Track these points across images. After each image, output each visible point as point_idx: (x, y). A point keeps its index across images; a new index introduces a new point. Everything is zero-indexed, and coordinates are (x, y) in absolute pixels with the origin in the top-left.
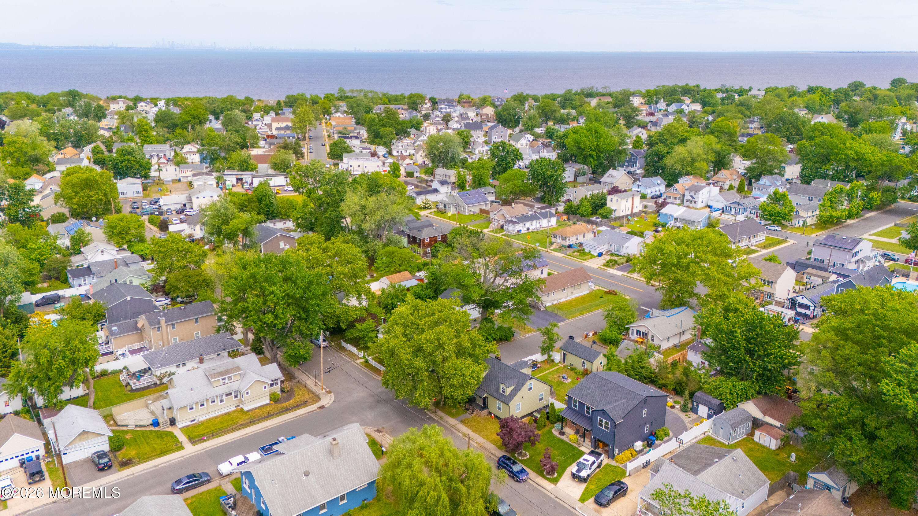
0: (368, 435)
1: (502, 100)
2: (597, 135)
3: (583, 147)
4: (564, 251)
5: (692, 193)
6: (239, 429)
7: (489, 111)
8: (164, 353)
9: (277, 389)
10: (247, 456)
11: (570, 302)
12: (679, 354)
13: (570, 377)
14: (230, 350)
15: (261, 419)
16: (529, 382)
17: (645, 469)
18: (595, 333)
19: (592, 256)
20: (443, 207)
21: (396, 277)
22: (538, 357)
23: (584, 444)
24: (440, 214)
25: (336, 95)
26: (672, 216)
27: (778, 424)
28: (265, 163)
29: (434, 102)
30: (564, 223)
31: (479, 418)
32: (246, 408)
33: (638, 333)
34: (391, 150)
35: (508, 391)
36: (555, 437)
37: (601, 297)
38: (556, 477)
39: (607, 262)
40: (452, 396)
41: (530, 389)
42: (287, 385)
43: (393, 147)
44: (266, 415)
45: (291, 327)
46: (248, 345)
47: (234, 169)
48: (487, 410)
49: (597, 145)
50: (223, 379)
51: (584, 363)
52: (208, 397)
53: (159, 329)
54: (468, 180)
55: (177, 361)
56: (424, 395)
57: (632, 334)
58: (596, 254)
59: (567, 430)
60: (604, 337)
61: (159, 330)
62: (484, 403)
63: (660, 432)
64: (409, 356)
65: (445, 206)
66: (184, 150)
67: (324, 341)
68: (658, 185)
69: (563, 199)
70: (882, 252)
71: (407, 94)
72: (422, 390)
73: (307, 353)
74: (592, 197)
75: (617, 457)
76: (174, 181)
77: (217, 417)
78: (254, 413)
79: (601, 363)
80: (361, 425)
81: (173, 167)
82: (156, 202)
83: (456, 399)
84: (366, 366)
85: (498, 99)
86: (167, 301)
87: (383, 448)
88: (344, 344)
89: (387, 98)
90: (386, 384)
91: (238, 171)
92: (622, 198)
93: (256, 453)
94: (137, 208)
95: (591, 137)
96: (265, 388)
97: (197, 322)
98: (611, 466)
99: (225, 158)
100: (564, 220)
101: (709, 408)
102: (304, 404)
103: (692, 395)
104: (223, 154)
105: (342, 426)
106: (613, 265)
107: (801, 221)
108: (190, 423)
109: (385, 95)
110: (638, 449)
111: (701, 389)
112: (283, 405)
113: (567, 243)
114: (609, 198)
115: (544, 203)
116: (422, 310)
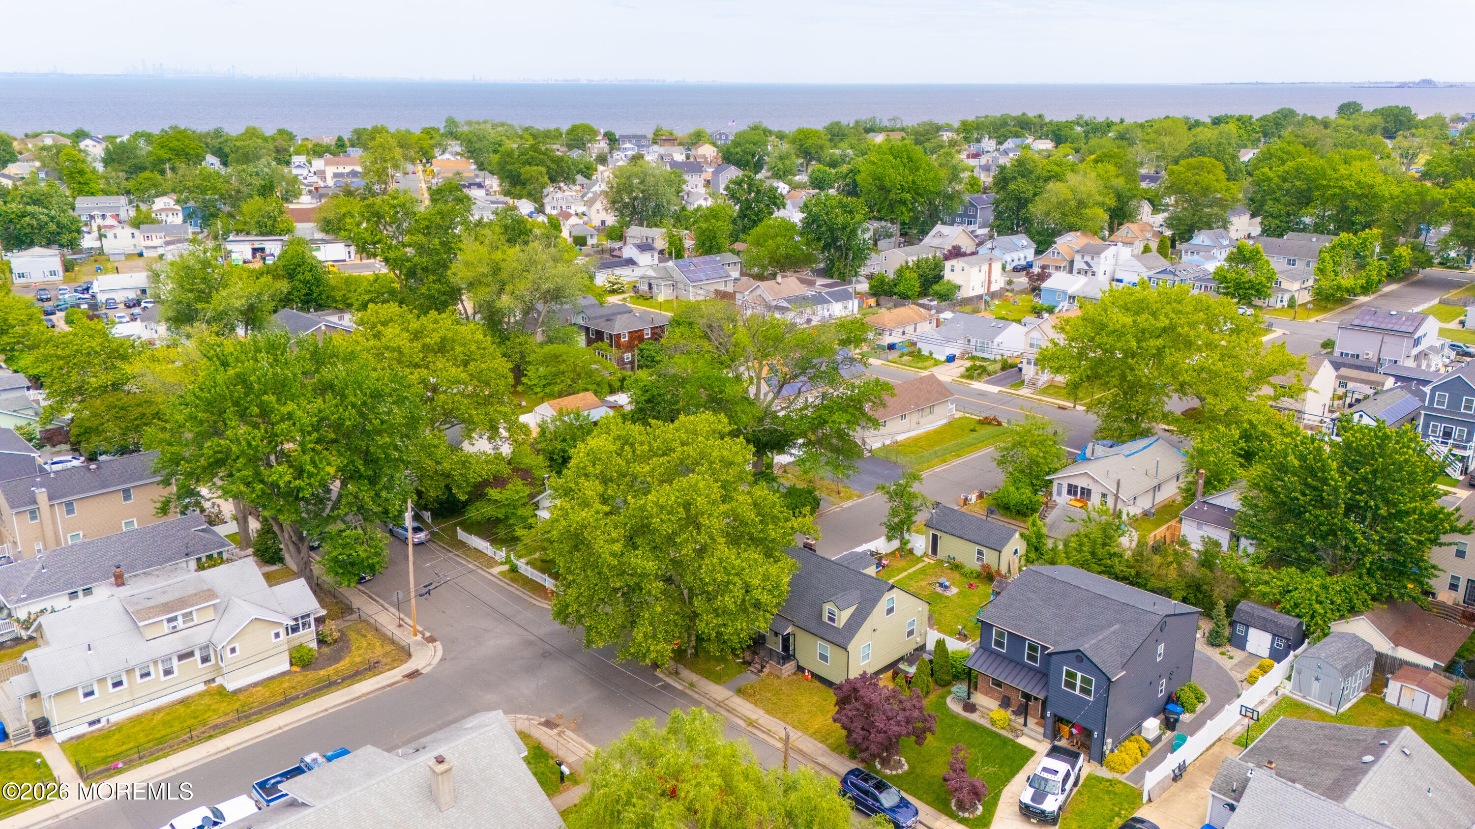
0: (524, 736)
1: (727, 136)
2: (912, 164)
3: (888, 185)
4: (884, 356)
5: (1088, 258)
6: (211, 737)
7: (707, 151)
8: (39, 566)
9: (308, 637)
10: (220, 807)
11: (916, 440)
12: (1164, 527)
13: (953, 583)
14: (203, 556)
15: (266, 709)
16: (887, 596)
17: (1179, 784)
18: (980, 496)
19: (937, 363)
20: (646, 288)
21: (569, 402)
22: (881, 545)
23: (1026, 730)
24: (641, 300)
25: (442, 131)
26: (1064, 292)
27: (1429, 663)
28: (308, 221)
29: (612, 140)
30: (870, 310)
31: (776, 682)
32: (231, 687)
33: (1072, 490)
34: (542, 206)
35: (843, 617)
36: (954, 716)
37: (973, 430)
38: (983, 816)
39: (968, 370)
40: (719, 634)
41: (890, 611)
42: (332, 628)
43: (546, 201)
44: (280, 698)
45: (340, 496)
46: (248, 546)
47: (248, 234)
48: (793, 663)
49: (914, 182)
50: (170, 620)
51: (980, 553)
52: (131, 664)
53: (33, 514)
54: (686, 246)
55: (69, 584)
56: (654, 636)
57: (1059, 493)
58: (943, 358)
59: (979, 698)
60: (1005, 501)
61: (33, 518)
62: (786, 648)
63: (1187, 695)
64: (617, 547)
65: (650, 285)
66: (155, 207)
67: (416, 530)
68: (1024, 247)
69: (864, 271)
70: (1449, 341)
71: (565, 128)
72: (651, 624)
73: (377, 554)
74: (918, 264)
75: (1109, 756)
76: (129, 256)
77: (158, 710)
78: (252, 695)
79: (1016, 552)
80: (505, 713)
81: (128, 230)
82: (87, 289)
83: (724, 642)
84: (512, 580)
85: (721, 134)
86: (75, 463)
87: (564, 768)
88: (462, 535)
89: (531, 134)
90: (562, 614)
91: (257, 235)
92: (972, 265)
93: (244, 797)
94: (49, 300)
95: (901, 168)
96: (277, 635)
97: (127, 497)
98: (1100, 780)
99: (231, 215)
100: (871, 307)
101: (1274, 635)
102: (372, 668)
103: (1231, 608)
104: (227, 209)
105: (464, 717)
106: (979, 374)
107: (1286, 297)
108: (85, 729)
109: (527, 129)
110: (1151, 736)
111: (1246, 595)
112: (322, 673)
113: (887, 340)
114: (948, 264)
115: (832, 277)
116: (642, 444)
